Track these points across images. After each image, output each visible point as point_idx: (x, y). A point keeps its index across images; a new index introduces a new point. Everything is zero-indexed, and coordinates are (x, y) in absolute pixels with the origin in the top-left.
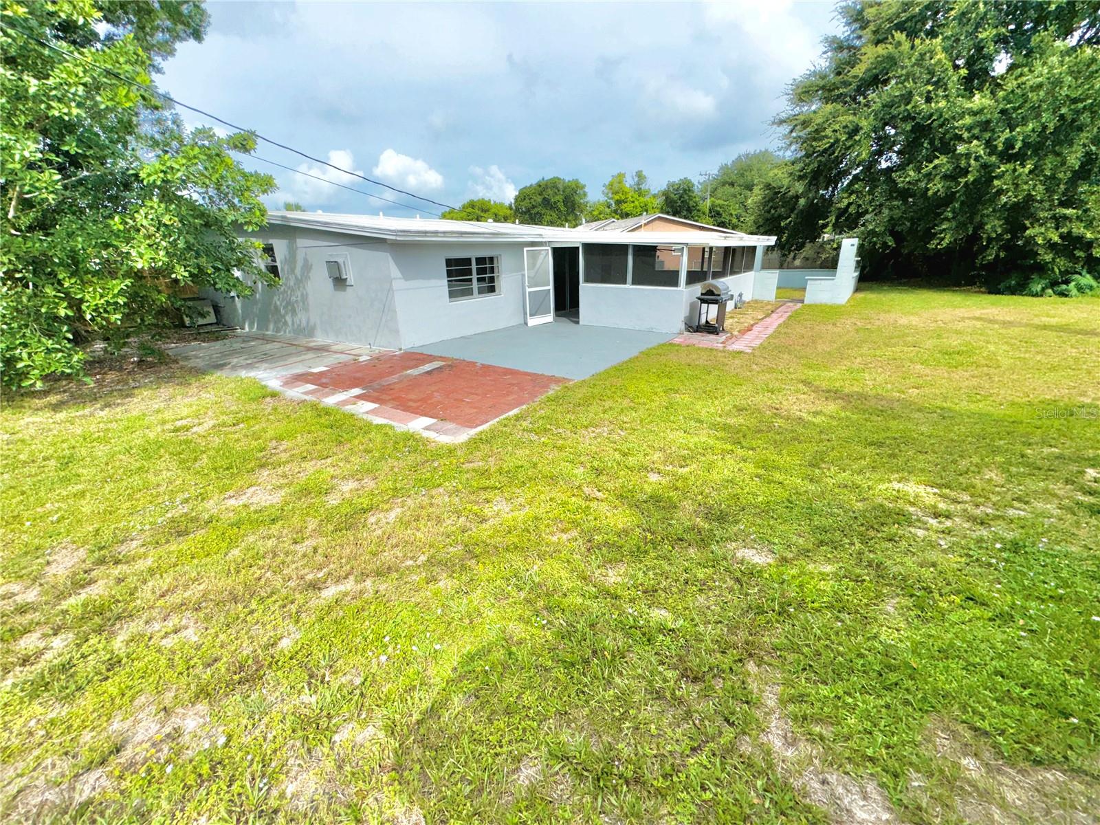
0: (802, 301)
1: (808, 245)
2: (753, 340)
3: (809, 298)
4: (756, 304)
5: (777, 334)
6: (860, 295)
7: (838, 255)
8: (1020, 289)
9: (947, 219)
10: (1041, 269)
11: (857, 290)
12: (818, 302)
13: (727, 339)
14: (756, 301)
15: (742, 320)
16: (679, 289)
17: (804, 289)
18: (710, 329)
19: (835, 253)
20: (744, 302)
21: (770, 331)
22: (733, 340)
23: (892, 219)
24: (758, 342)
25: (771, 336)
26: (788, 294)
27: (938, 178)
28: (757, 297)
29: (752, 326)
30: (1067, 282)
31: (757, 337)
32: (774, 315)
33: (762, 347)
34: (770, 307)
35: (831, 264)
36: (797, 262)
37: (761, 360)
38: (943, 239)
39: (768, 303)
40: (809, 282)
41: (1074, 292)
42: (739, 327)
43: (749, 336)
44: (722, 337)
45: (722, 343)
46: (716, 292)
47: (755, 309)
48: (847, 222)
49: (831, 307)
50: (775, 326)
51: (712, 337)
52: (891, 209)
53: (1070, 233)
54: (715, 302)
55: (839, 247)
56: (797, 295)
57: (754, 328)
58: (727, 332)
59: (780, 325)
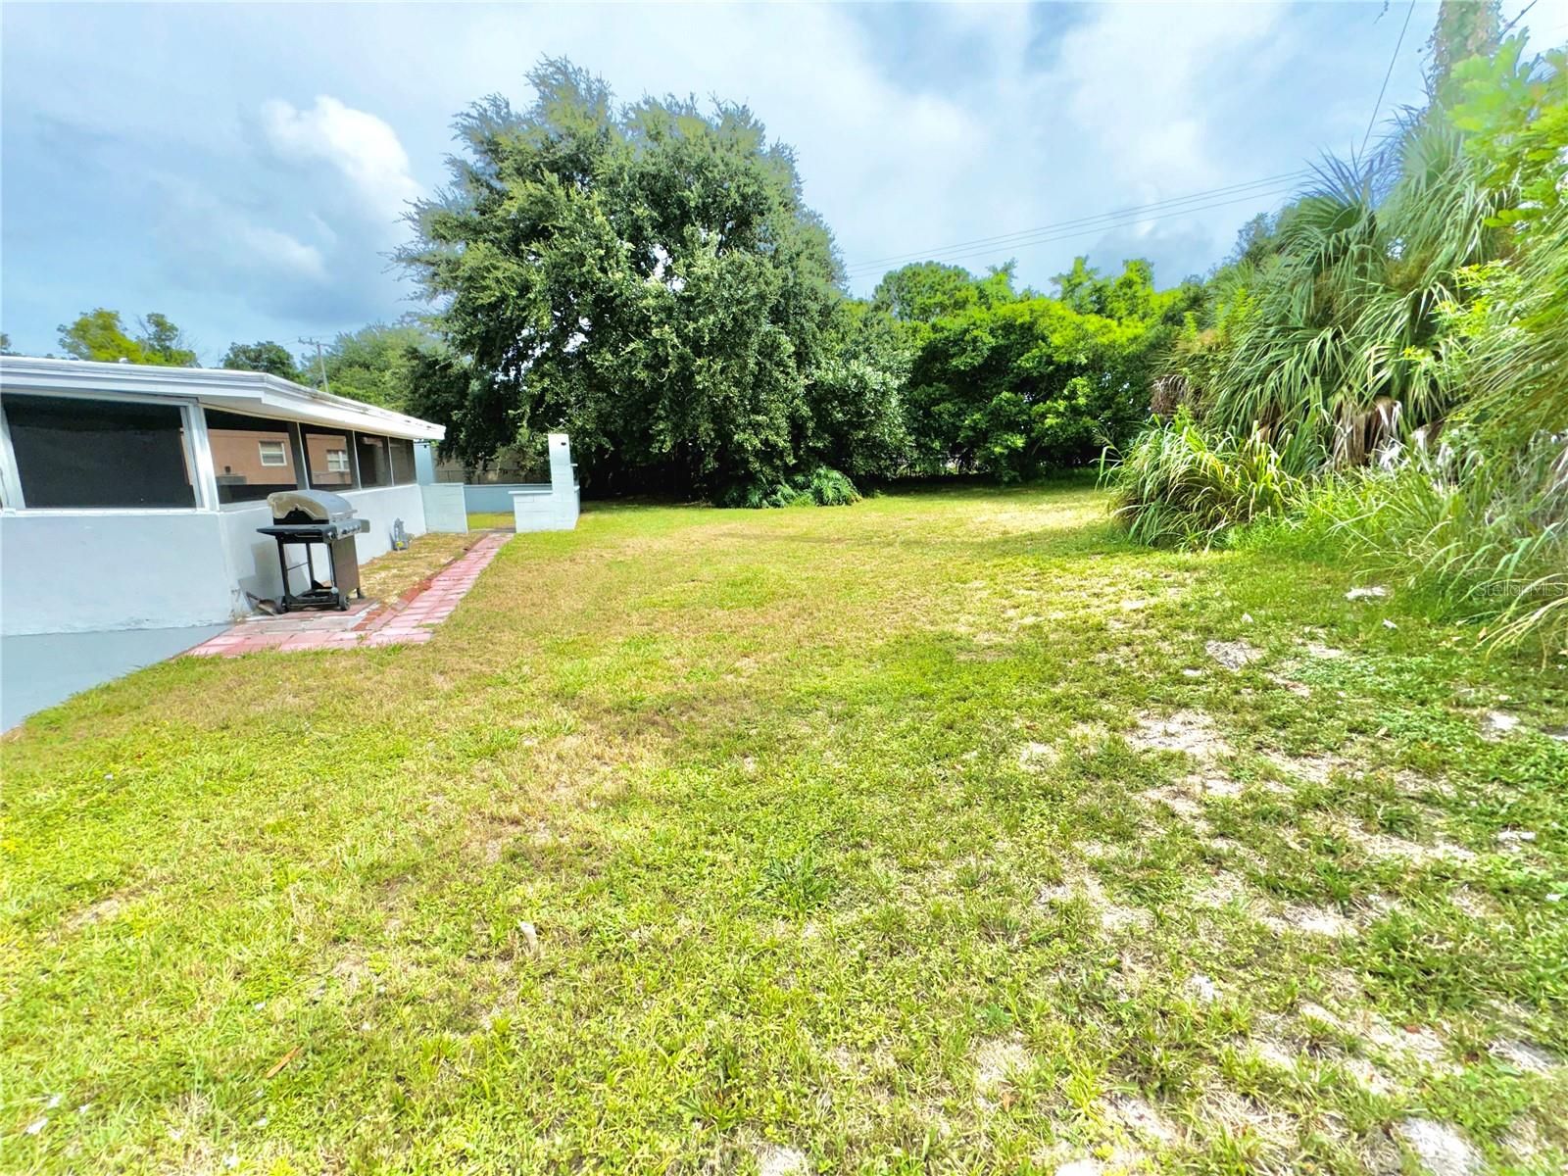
0: (513, 530)
1: (501, 450)
2: (433, 609)
3: (522, 524)
4: (433, 540)
5: (480, 590)
6: (590, 517)
7: (547, 462)
8: (741, 502)
9: (660, 418)
10: (751, 478)
11: (582, 511)
12: (537, 530)
13: (371, 617)
14: (436, 535)
15: (407, 571)
16: (199, 511)
17: (512, 513)
18: (322, 600)
19: (542, 459)
20: (410, 537)
21: (467, 585)
22: (386, 616)
23: (600, 415)
24: (445, 612)
25: (470, 596)
26: (489, 522)
27: (640, 365)
28: (434, 529)
29: (430, 579)
30: (775, 492)
31: (442, 601)
32: (471, 555)
33: (454, 624)
34: (461, 542)
35: (541, 476)
36: (492, 476)
37: (452, 659)
38: (664, 442)
39: (458, 536)
40: (516, 499)
41: (783, 502)
42: (402, 586)
43: (424, 601)
44: (358, 615)
45: (356, 629)
46: (315, 516)
47: (434, 548)
48: (547, 416)
49: (558, 534)
50: (475, 574)
51: (330, 617)
52: (596, 402)
53: (767, 440)
54: (318, 537)
55: (545, 452)
56: (502, 521)
57: (435, 584)
58: (371, 601)
59: (483, 572)
